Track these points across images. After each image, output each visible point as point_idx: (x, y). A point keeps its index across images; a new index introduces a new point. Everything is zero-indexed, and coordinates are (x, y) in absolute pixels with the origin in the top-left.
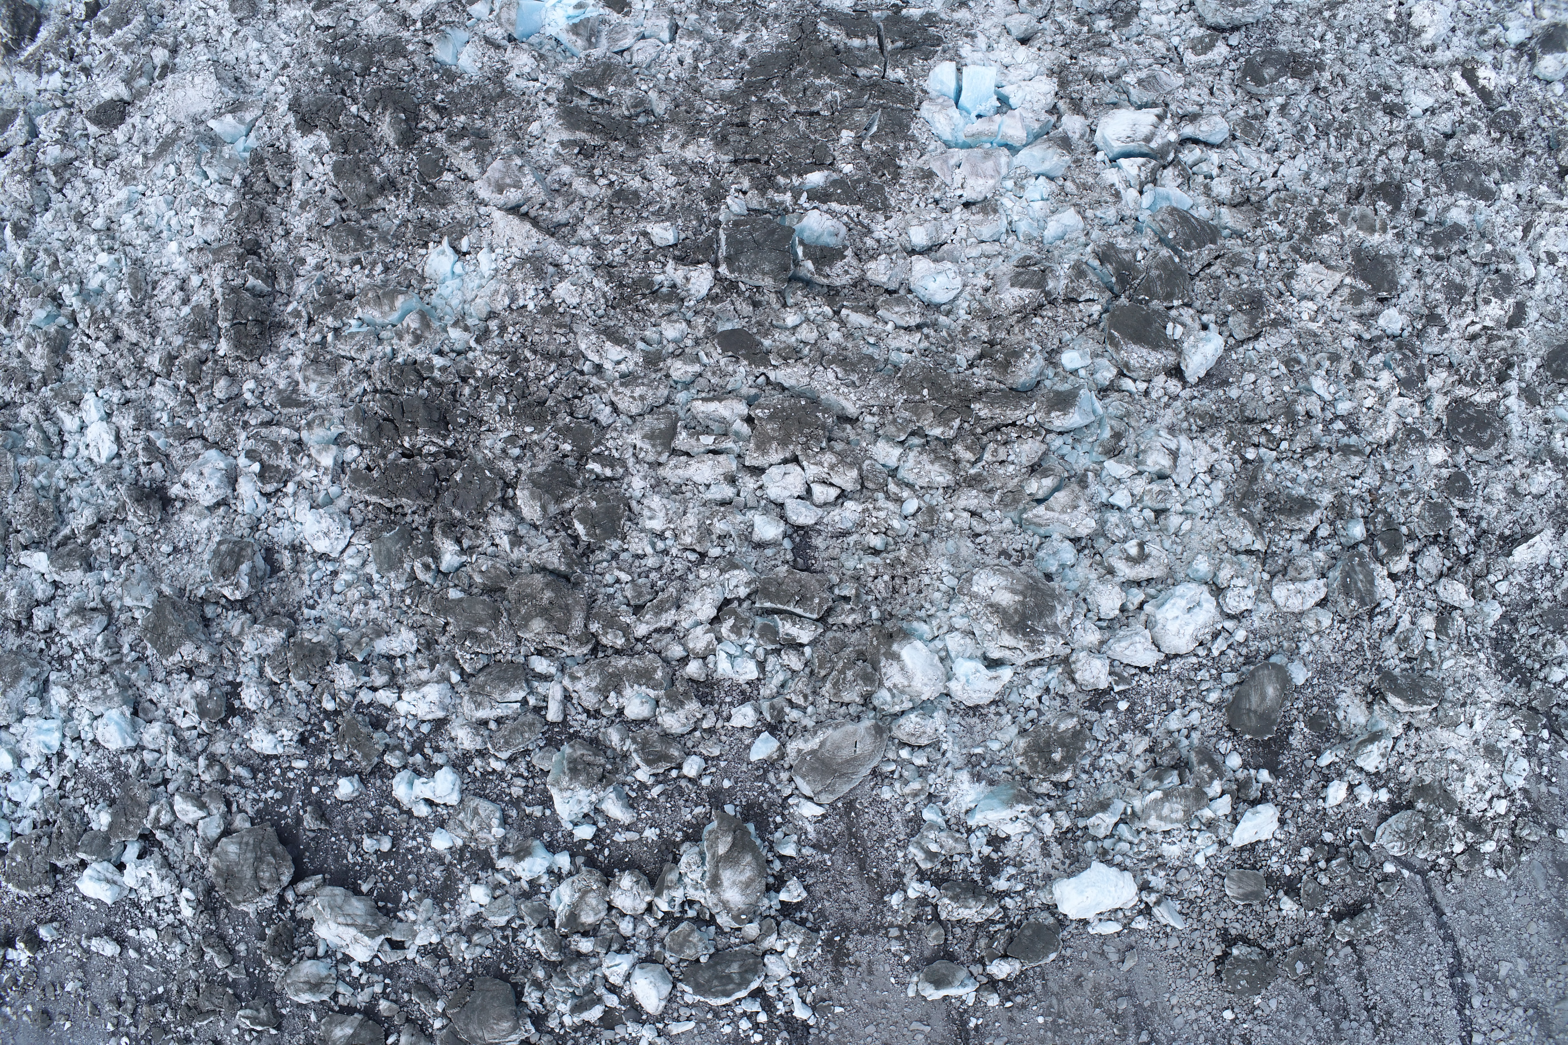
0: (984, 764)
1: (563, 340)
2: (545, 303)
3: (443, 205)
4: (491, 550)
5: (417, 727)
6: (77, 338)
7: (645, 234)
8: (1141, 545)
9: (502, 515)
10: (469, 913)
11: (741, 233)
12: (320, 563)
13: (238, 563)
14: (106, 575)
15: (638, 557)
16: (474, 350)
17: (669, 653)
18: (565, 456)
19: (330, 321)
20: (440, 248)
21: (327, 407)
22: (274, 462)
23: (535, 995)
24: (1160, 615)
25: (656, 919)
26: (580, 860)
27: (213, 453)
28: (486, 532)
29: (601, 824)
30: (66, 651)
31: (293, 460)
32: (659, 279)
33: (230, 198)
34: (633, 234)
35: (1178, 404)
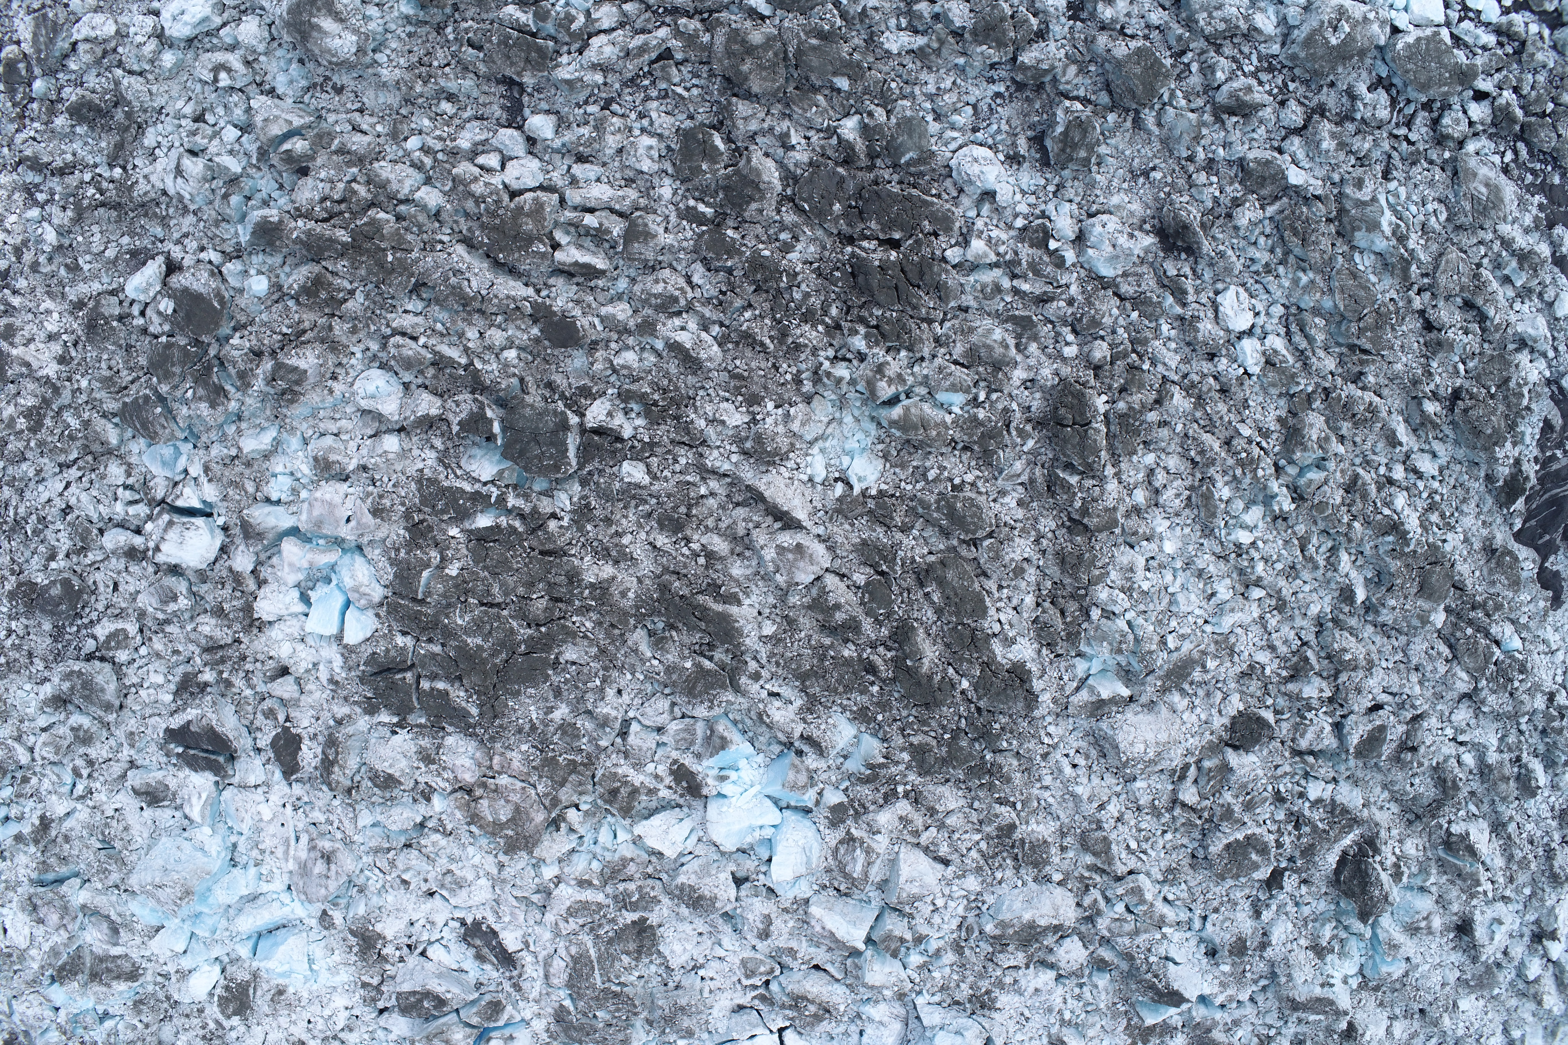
1: (738, 362)
2: (756, 408)
3: (864, 543)
4: (811, 133)
6: (1273, 444)
7: (655, 477)
8: (216, 80)
9: (796, 165)
11: (551, 456)
12: (990, 141)
13: (1065, 133)
14: (1222, 153)
15: (670, 114)
16: (827, 358)
17: (637, 6)
18: (736, 228)
19: (981, 414)
20: (864, 485)
21: (982, 314)
22: (1037, 253)
24: (207, 11)
27: (1106, 272)
28: (814, 150)
30: (1264, 77)
31: (1016, 252)
32: (640, 422)
33: (1102, 594)
34: (666, 479)
35: (176, 236)
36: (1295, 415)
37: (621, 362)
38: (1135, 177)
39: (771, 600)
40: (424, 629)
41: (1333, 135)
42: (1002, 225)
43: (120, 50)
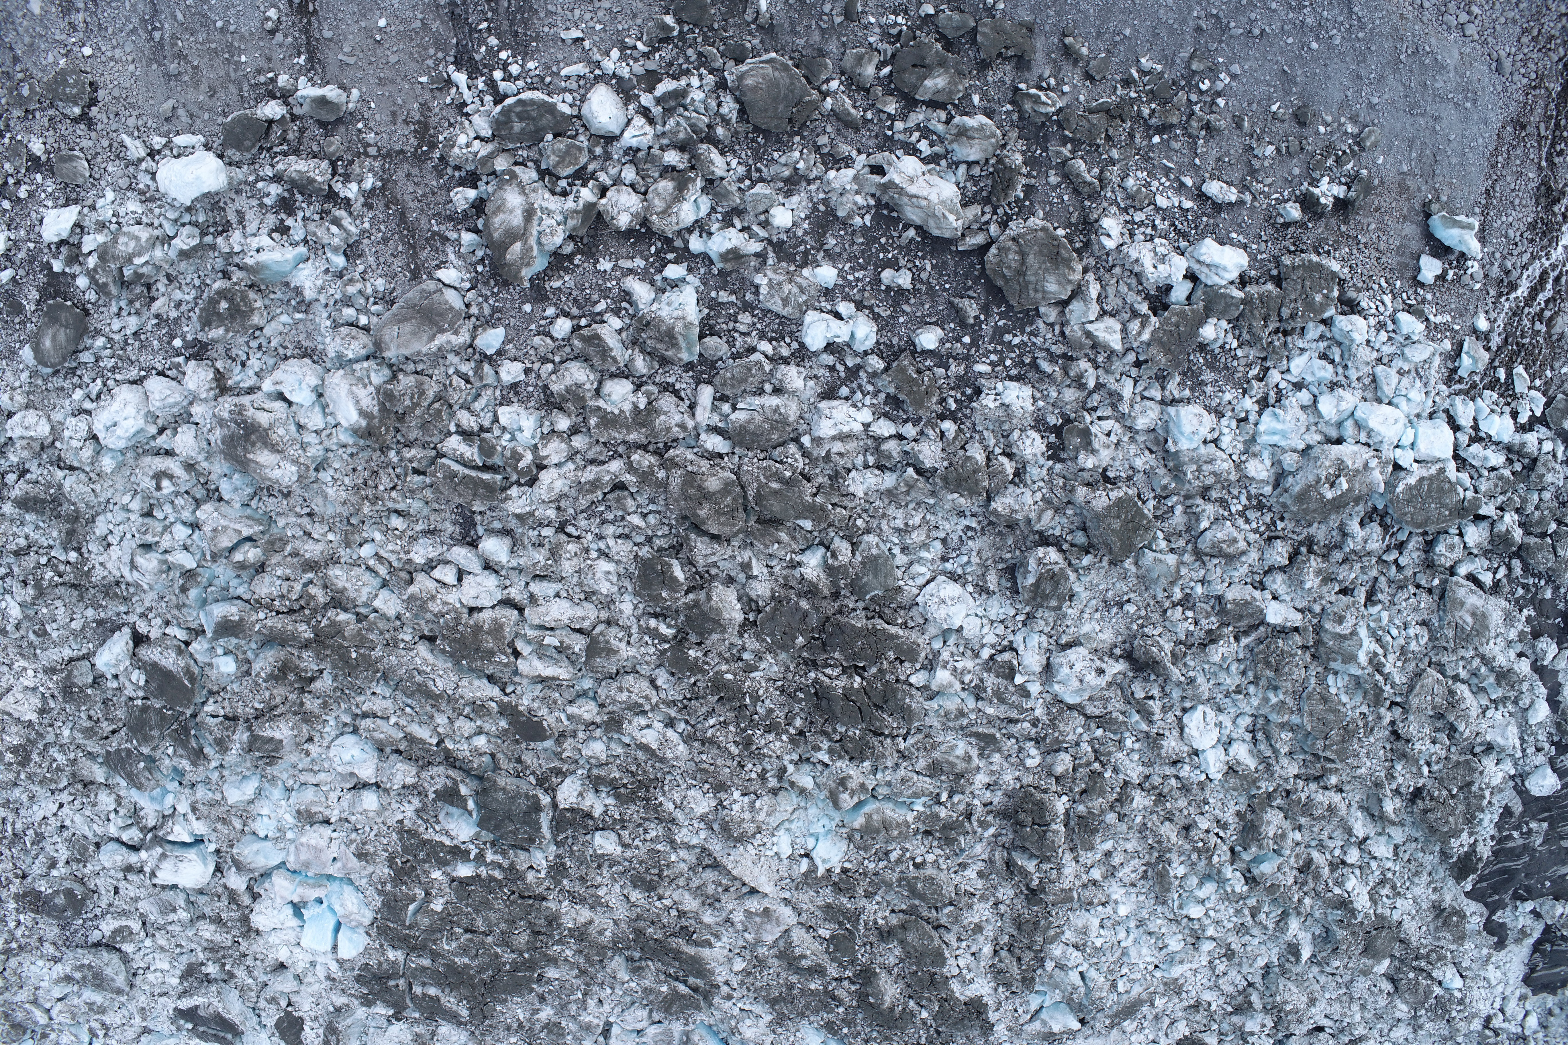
0: (293, 302)
1: (704, 757)
2: (723, 795)
3: (829, 906)
4: (772, 563)
5: (853, 392)
6: (1231, 836)
7: (625, 846)
8: (159, 488)
9: (758, 596)
10: (795, 199)
11: (525, 832)
12: (960, 571)
13: (1037, 585)
14: (1199, 589)
15: (627, 537)
16: (791, 761)
17: (587, 440)
18: (699, 644)
19: (943, 813)
20: (828, 867)
21: (945, 728)
22: (1001, 682)
23: (724, 110)
24: (140, 423)
25: (597, 180)
26: (678, 243)
27: (1071, 700)
28: (776, 581)
29: (658, 277)
30: (1252, 514)
31: (982, 680)
32: (610, 801)
33: (1057, 950)
34: (637, 847)
35: (139, 610)
36: (1253, 811)
37: (590, 753)
38: (1107, 606)
39: (741, 943)
40: (413, 949)
41: (1318, 573)
42: (969, 652)
43: (58, 444)
